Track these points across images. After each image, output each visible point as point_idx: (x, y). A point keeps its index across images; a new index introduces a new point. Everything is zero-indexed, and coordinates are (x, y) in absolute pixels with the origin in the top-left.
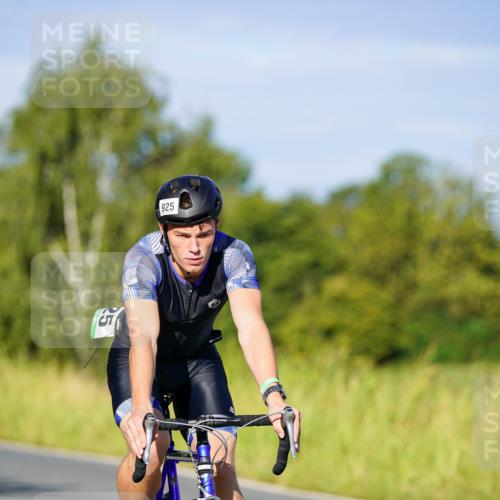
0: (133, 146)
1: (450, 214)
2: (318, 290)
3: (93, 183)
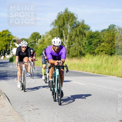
0: (73, 25)
2: (100, 45)
3: (67, 31)
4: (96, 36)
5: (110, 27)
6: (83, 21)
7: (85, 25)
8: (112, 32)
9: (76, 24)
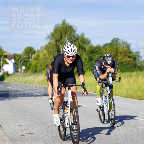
0: (71, 38)
1: (123, 48)
4: (98, 51)
5: (113, 41)
6: (83, 34)
7: (85, 39)
8: (115, 47)
9: (75, 38)
